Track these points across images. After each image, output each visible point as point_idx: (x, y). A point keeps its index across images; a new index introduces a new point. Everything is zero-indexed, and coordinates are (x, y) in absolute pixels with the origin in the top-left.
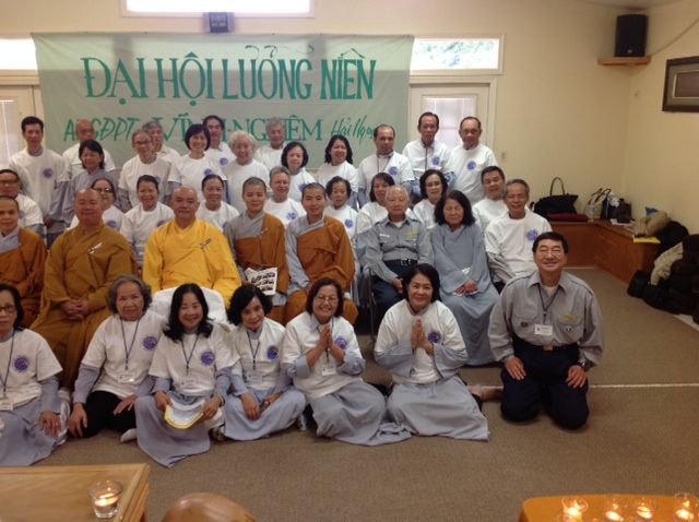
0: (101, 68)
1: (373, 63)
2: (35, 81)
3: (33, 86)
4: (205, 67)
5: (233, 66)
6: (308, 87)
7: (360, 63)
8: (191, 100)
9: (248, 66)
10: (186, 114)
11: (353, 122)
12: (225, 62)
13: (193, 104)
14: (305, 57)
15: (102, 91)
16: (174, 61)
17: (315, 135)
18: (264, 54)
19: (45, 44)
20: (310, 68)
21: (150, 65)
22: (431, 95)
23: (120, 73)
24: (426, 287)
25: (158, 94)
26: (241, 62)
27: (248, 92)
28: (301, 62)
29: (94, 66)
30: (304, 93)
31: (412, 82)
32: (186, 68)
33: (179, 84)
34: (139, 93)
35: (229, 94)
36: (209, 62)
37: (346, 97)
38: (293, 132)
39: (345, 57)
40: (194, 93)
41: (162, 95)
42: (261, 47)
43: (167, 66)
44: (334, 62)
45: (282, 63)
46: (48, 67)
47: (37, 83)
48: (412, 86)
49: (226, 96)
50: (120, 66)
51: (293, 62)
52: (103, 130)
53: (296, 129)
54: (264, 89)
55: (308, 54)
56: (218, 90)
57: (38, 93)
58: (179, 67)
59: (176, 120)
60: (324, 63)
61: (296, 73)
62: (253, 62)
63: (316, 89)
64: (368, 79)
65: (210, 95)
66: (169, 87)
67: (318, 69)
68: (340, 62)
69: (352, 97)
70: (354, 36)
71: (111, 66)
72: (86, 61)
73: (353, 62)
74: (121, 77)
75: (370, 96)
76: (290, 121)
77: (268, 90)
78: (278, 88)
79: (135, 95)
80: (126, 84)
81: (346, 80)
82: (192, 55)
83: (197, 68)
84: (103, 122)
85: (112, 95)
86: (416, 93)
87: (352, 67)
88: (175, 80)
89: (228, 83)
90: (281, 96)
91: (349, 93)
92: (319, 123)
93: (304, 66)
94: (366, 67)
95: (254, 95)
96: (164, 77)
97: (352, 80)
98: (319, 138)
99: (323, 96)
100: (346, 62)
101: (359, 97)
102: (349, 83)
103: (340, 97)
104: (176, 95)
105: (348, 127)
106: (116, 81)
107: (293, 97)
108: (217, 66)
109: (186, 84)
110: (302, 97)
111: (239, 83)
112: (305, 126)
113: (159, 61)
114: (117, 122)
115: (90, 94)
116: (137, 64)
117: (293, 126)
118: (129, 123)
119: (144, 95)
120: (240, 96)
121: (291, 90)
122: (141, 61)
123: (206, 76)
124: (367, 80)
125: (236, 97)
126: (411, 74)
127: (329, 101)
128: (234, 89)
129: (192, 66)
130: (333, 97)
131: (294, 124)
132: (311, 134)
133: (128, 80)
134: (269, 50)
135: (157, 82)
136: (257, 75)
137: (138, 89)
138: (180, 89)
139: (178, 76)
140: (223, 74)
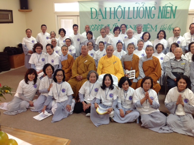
0: (95, 10)
1: (176, 7)
2: (78, 14)
3: (78, 16)
4: (123, 10)
5: (131, 9)
6: (154, 15)
7: (172, 7)
8: (118, 19)
9: (136, 9)
10: (117, 24)
11: (168, 26)
12: (129, 8)
13: (119, 20)
14: (154, 6)
15: (95, 17)
16: (115, 8)
17: (155, 30)
18: (141, 5)
19: (81, 4)
20: (155, 9)
21: (108, 10)
23: (100, 12)
24: (184, 83)
26: (134, 8)
27: (135, 17)
28: (152, 7)
29: (93, 10)
30: (152, 17)
31: (189, 13)
32: (118, 10)
33: (115, 15)
34: (104, 18)
35: (129, 17)
36: (124, 8)
37: (166, 18)
38: (148, 29)
39: (167, 5)
40: (119, 17)
41: (110, 18)
42: (140, 3)
43: (113, 10)
44: (163, 7)
45: (146, 8)
46: (82, 10)
47: (79, 15)
48: (189, 14)
49: (128, 18)
50: (100, 10)
51: (150, 7)
52: (94, 28)
53: (149, 28)
54: (140, 16)
55: (155, 5)
56: (126, 16)
57: (79, 17)
58: (116, 10)
59: (114, 25)
60: (160, 7)
61: (150, 11)
62: (137, 8)
63: (156, 16)
64: (174, 12)
65: (124, 18)
66: (112, 16)
67: (158, 9)
68: (165, 7)
69: (168, 18)
71: (98, 10)
72: (91, 8)
73: (169, 7)
74: (100, 13)
75: (174, 18)
76: (147, 25)
77: (141, 16)
78: (145, 14)
79: (103, 18)
80: (101, 15)
81: (167, 12)
82: (120, 6)
83: (121, 10)
84: (95, 26)
85: (97, 18)
86: (190, 17)
87: (169, 9)
88: (114, 14)
89: (129, 14)
90: (145, 18)
91: (167, 17)
92: (156, 26)
93: (153, 9)
94: (174, 8)
95: (137, 17)
96: (111, 13)
97: (168, 13)
98: (156, 31)
99: (159, 18)
100: (167, 7)
101: (170, 18)
102: (167, 14)
103: (164, 18)
104: (114, 18)
105: (166, 27)
106: (99, 14)
107: (149, 18)
108: (127, 9)
110: (152, 18)
112: (152, 27)
113: (110, 8)
114: (98, 26)
115: (92, 18)
117: (148, 27)
118: (101, 26)
119: (106, 18)
120: (133, 18)
121: (148, 16)
122: (106, 8)
123: (123, 12)
124: (174, 13)
125: (131, 18)
126: (189, 10)
127: (160, 19)
128: (131, 16)
129: (119, 9)
130: (162, 18)
131: (148, 26)
132: (153, 29)
133: (102, 14)
134: (143, 4)
135: (109, 14)
136: (138, 12)
137: (104, 17)
138: (116, 16)
139: (115, 12)
140: (128, 11)
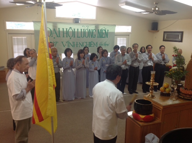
0: (50, 30)
1: (108, 30)
2: (33, 33)
4: (73, 30)
5: (80, 30)
6: (95, 35)
8: (70, 38)
9: (83, 31)
11: (104, 43)
12: (78, 29)
16: (67, 29)
17: (96, 46)
19: (36, 24)
20: (95, 31)
21: (61, 30)
23: (54, 31)
25: (63, 36)
26: (81, 30)
27: (83, 36)
28: (94, 30)
29: (48, 29)
30: (94, 36)
31: (115, 34)
32: (69, 30)
36: (74, 29)
38: (92, 45)
40: (71, 36)
41: (64, 37)
42: (85, 26)
43: (65, 30)
44: (100, 30)
45: (90, 30)
46: (36, 29)
49: (78, 37)
51: (92, 30)
54: (86, 36)
55: (95, 28)
56: (76, 36)
57: (33, 35)
58: (68, 30)
60: (98, 30)
62: (84, 29)
63: (97, 36)
65: (74, 37)
66: (65, 35)
67: (97, 31)
69: (104, 37)
70: (104, 25)
71: (52, 29)
73: (104, 30)
75: (107, 37)
76: (91, 42)
77: (87, 36)
78: (89, 35)
80: (55, 34)
82: (71, 28)
83: (72, 30)
85: (52, 36)
86: (116, 37)
87: (104, 31)
88: (67, 33)
90: (89, 37)
91: (103, 37)
92: (97, 43)
93: (94, 31)
94: (107, 31)
95: (84, 37)
96: (64, 33)
97: (104, 34)
99: (98, 37)
101: (105, 37)
103: (101, 37)
104: (67, 37)
105: (102, 44)
106: (53, 33)
107: (92, 37)
108: (76, 30)
109: (69, 34)
111: (81, 34)
112: (94, 44)
113: (63, 29)
118: (56, 43)
119: (59, 37)
122: (59, 29)
123: (74, 32)
124: (107, 34)
125: (80, 37)
128: (79, 35)
130: (100, 37)
134: (87, 27)
135: (63, 34)
136: (85, 32)
137: (58, 35)
138: (68, 35)
139: (67, 32)
140: (77, 32)
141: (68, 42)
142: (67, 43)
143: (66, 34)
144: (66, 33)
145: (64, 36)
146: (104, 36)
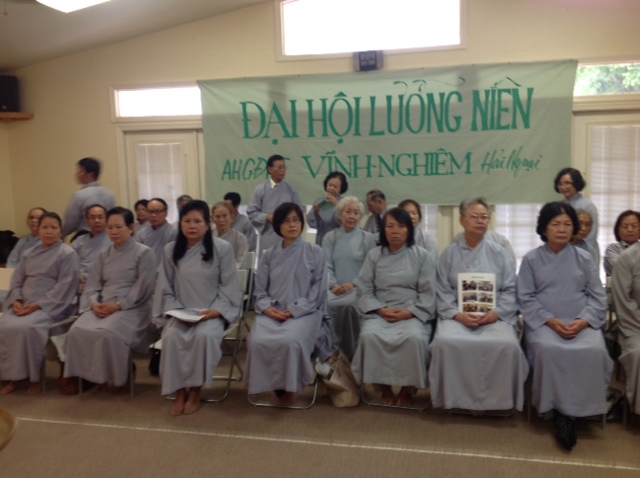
0: (258, 110)
1: (530, 91)
2: (198, 125)
3: (198, 130)
4: (353, 105)
5: (381, 103)
6: (458, 119)
7: (515, 93)
8: (339, 138)
9: (395, 102)
10: (334, 152)
11: (507, 154)
12: (373, 99)
13: (340, 141)
14: (454, 89)
15: (257, 133)
16: (324, 101)
17: (464, 169)
18: (413, 89)
19: (209, 91)
20: (460, 99)
21: (302, 107)
22: (597, 123)
23: (274, 115)
25: (308, 134)
26: (389, 98)
27: (395, 128)
28: (451, 94)
29: (251, 109)
30: (453, 125)
31: (575, 109)
32: (336, 107)
33: (328, 123)
34: (291, 134)
35: (376, 130)
36: (357, 100)
37: (500, 127)
38: (440, 166)
39: (500, 87)
40: (341, 131)
41: (311, 134)
42: (409, 82)
43: (317, 106)
44: (487, 92)
45: (430, 96)
46: (211, 111)
47: (200, 126)
48: (577, 113)
49: (372, 133)
50: (275, 108)
51: (442, 95)
52: (257, 169)
53: (443, 164)
54: (411, 124)
55: (460, 85)
56: (365, 127)
57: (201, 135)
58: (328, 106)
59: (323, 158)
60: (476, 93)
61: (445, 106)
62: (401, 97)
63: (466, 121)
64: (525, 107)
65: (357, 133)
66: (318, 127)
67: (469, 101)
68: (494, 91)
69: (507, 127)
70: (510, 65)
71: (266, 108)
72: (244, 105)
73: (508, 91)
74: (275, 118)
75: (527, 125)
76: (437, 155)
77: (415, 125)
78: (426, 118)
79: (287, 135)
80: (279, 126)
81: (500, 109)
82: (341, 94)
83: (345, 106)
84: (257, 161)
85: (267, 136)
86: (579, 121)
87: (507, 97)
88: (324, 120)
89: (376, 119)
90: (429, 130)
91: (503, 124)
92: (468, 156)
93: (454, 98)
94: (523, 95)
95: (400, 129)
96: (314, 116)
97: (506, 110)
98: (468, 172)
99: (474, 128)
100: (500, 91)
101: (514, 126)
102: (503, 113)
103: (492, 128)
104: (325, 134)
105: (500, 159)
106: (270, 122)
107: (440, 130)
108: (365, 104)
109: (334, 123)
110: (450, 130)
111: (386, 119)
112: (453, 159)
113: (310, 102)
115: (247, 135)
116: (289, 105)
117: (441, 160)
119: (295, 135)
120: (387, 132)
121: (439, 124)
122: (293, 103)
123: (354, 114)
124: (523, 110)
125: (382, 133)
126: (575, 100)
127: (481, 134)
128: (380, 125)
129: (341, 105)
130: (485, 127)
131: (442, 158)
132: (459, 167)
133: (281, 121)
134: (417, 85)
135: (307, 122)
136: (405, 110)
137: (290, 129)
138: (329, 128)
139: (327, 116)
140: (370, 111)
141: (330, 158)
142: (326, 160)
143: (321, 123)
144: (321, 117)
145: (315, 133)
146: (506, 119)
